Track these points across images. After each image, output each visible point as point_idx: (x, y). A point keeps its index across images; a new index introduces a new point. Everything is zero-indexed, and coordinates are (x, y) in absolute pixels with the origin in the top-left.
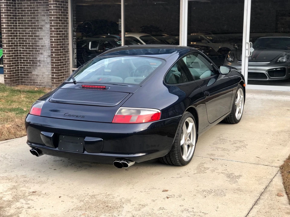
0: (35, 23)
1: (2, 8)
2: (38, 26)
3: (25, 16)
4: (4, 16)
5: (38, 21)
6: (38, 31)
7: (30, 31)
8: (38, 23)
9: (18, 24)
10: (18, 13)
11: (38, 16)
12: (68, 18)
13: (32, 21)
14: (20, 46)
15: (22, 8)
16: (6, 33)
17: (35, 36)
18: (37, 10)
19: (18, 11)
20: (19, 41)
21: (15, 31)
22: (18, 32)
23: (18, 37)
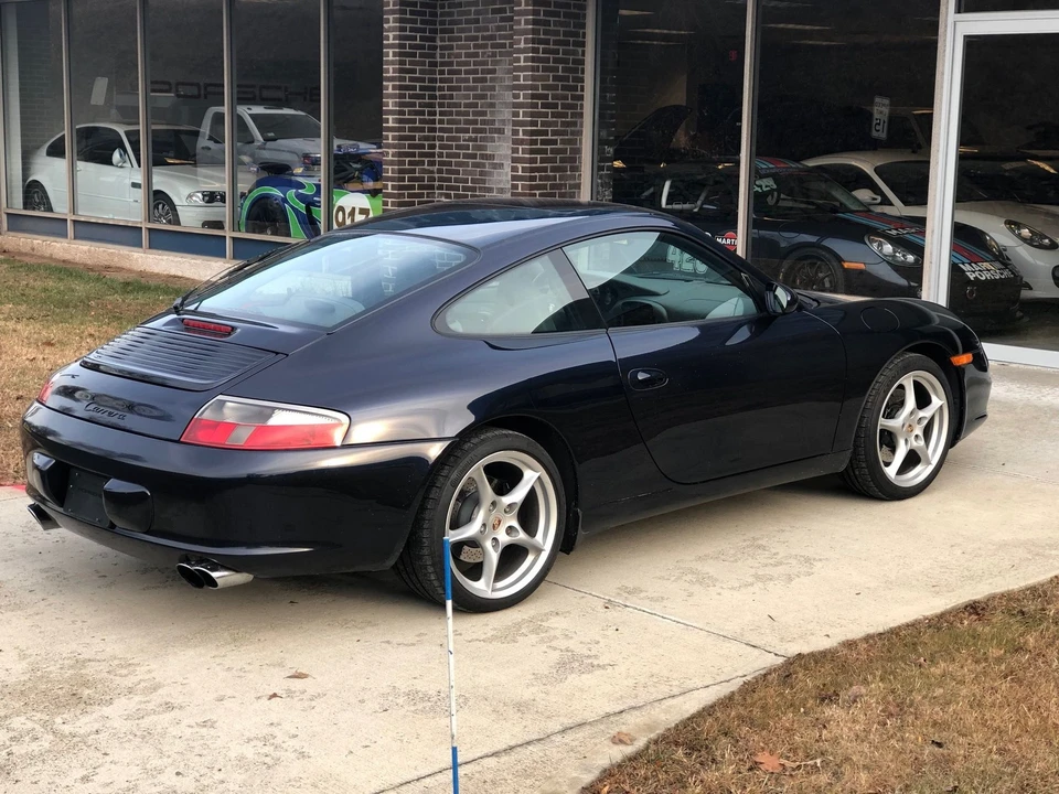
0: (484, 114)
1: (388, 63)
2: (493, 122)
3: (459, 89)
4: (390, 91)
5: (492, 105)
6: (493, 140)
7: (470, 139)
8: (492, 113)
9: (438, 117)
10: (442, 81)
11: (493, 88)
12: (581, 98)
13: (476, 105)
14: (440, 187)
15: (451, 64)
16: (394, 146)
17: (482, 156)
18: (494, 71)
19: (442, 72)
20: (440, 171)
21: (426, 138)
22: (437, 143)
23: (437, 159)
